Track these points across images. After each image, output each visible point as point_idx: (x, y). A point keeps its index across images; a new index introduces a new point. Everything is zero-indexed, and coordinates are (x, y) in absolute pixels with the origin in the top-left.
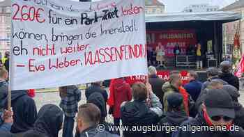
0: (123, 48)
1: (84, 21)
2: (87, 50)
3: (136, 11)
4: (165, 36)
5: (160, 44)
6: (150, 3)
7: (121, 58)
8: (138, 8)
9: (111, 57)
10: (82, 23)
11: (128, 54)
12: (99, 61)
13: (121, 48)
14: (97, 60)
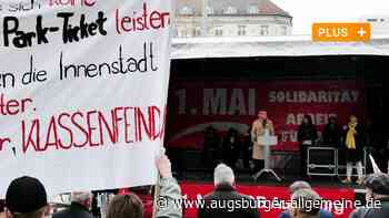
0: (120, 114)
1: (12, 37)
2: (28, 116)
3: (156, 23)
4: (281, 97)
5: (263, 114)
6: (253, 10)
7: (114, 140)
8: (162, 16)
9: (89, 136)
10: (6, 44)
11: (131, 130)
12: (58, 143)
13: (114, 113)
14: (52, 140)
